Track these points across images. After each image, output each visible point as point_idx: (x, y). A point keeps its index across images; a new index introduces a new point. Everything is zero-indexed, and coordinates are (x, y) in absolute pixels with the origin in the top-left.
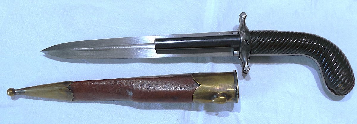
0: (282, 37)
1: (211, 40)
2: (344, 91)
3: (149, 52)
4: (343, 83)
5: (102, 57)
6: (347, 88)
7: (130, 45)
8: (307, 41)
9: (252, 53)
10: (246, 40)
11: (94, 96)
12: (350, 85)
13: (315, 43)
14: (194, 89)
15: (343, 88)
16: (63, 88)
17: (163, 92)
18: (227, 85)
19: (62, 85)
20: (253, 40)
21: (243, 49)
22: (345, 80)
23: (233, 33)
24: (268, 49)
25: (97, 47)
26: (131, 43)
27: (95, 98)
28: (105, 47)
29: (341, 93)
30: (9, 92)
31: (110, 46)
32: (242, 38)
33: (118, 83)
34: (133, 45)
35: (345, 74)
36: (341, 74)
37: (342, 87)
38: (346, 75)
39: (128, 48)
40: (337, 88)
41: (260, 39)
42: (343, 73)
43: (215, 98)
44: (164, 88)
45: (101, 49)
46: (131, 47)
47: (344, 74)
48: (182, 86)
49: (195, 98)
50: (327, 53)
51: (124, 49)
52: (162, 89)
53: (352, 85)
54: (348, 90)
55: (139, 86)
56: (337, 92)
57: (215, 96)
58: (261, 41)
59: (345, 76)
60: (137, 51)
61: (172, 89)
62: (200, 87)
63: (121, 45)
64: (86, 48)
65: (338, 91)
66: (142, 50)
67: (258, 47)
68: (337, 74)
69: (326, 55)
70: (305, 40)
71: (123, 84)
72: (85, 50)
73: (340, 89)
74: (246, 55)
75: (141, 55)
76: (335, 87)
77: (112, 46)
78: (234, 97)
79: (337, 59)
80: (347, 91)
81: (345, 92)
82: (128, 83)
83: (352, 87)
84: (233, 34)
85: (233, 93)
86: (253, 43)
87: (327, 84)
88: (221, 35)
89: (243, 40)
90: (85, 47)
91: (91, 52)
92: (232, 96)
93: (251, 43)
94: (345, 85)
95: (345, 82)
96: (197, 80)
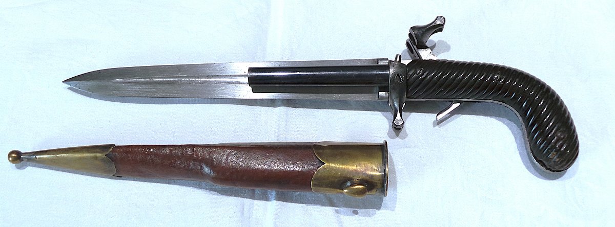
0: (460, 71)
1: (341, 73)
2: (560, 164)
3: (240, 89)
4: (557, 151)
5: (163, 95)
6: (565, 160)
7: (208, 77)
8: (500, 80)
9: (408, 96)
10: (398, 75)
11: (150, 171)
12: (571, 154)
13: (515, 83)
14: (314, 169)
15: (558, 160)
16: (98, 155)
17: (263, 171)
18: (370, 165)
19: (98, 150)
20: (411, 76)
21: (394, 88)
22: (561, 146)
23: (379, 61)
24: (435, 90)
25: (155, 78)
26: (211, 73)
27: (150, 175)
28: (168, 78)
29: (556, 167)
30: (12, 157)
31: (177, 77)
32: (392, 71)
33: (189, 153)
34: (213, 77)
35: (562, 137)
36: (556, 134)
37: (557, 158)
38: (564, 138)
39: (205, 82)
40: (549, 160)
41: (423, 74)
42: (559, 135)
43: (348, 187)
44: (264, 164)
45: (161, 81)
46: (210, 80)
47: (561, 135)
48: (293, 164)
49: (315, 185)
50: (535, 101)
51: (198, 82)
52: (261, 167)
53: (573, 155)
54: (567, 163)
55: (223, 158)
56: (550, 166)
57: (349, 184)
58: (423, 76)
59: (562, 139)
60: (220, 87)
61: (277, 167)
62: (324, 167)
63: (194, 76)
64: (137, 79)
65: (550, 164)
66: (228, 85)
67: (419, 87)
68: (550, 135)
69: (532, 103)
70: (497, 77)
71: (197, 155)
72: (135, 83)
73: (554, 161)
74: (398, 99)
75: (226, 94)
76: (544, 158)
77: (179, 77)
78: (379, 186)
79: (551, 110)
80: (565, 165)
81: (562, 167)
82: (206, 154)
83: (573, 159)
84: (379, 63)
85: (379, 180)
86: (410, 80)
87: (532, 152)
88: (360, 64)
89: (394, 74)
90: (135, 77)
91: (144, 86)
92: (377, 185)
93: (407, 80)
94: (561, 154)
95: (562, 150)
96: (320, 155)
